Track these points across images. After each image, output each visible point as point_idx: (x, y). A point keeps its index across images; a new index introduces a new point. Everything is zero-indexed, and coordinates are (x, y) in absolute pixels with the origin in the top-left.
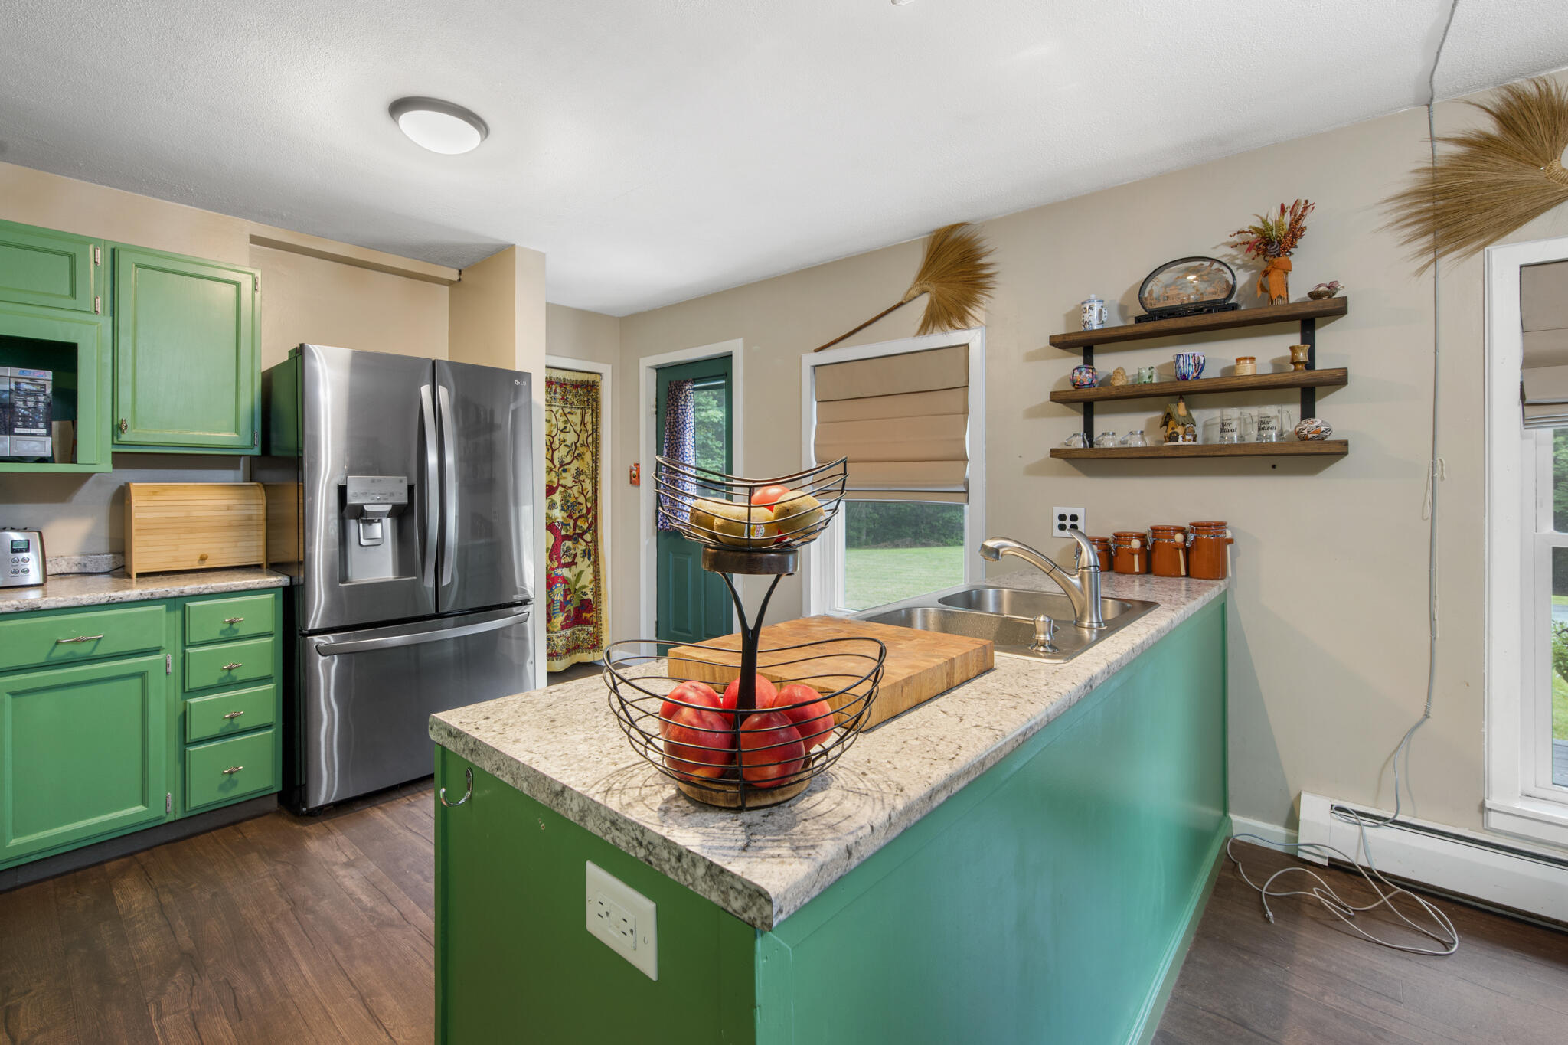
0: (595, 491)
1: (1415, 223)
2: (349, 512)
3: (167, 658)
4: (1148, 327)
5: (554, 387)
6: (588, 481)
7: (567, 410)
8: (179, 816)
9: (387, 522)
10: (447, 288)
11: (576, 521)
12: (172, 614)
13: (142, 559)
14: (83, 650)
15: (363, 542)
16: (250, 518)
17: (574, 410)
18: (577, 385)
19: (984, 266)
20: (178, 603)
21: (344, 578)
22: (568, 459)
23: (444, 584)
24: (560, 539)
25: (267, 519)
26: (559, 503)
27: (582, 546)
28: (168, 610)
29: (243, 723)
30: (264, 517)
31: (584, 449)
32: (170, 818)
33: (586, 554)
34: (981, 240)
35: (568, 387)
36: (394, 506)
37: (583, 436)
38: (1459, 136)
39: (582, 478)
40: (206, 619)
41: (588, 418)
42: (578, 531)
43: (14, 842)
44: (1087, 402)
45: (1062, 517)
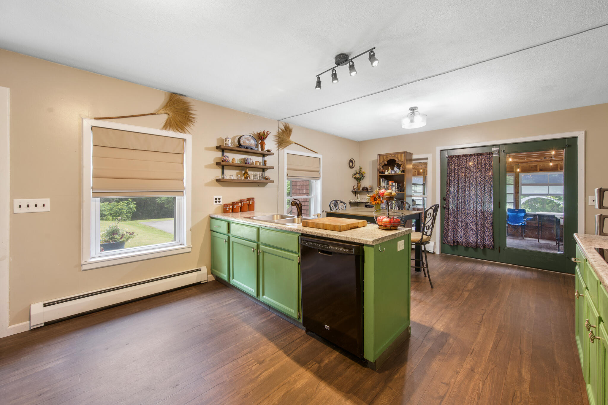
1: (277, 141)
38: (281, 128)
44: (222, 165)
45: (216, 199)
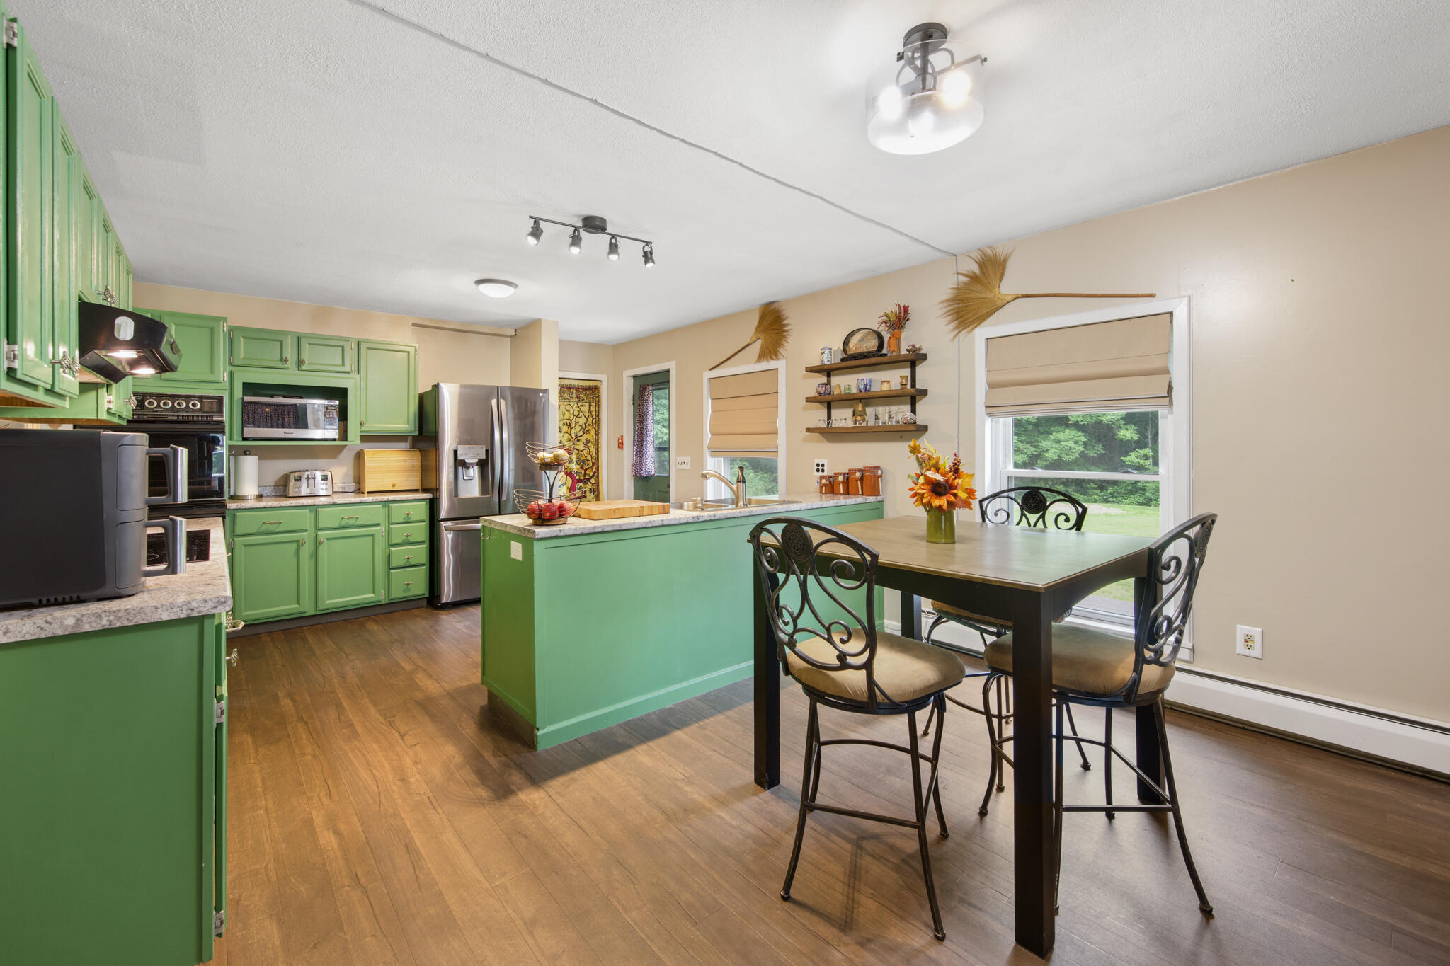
0: (597, 453)
1: (950, 315)
2: (459, 463)
3: (382, 528)
4: (845, 364)
5: (572, 390)
6: (592, 446)
7: (580, 404)
8: (387, 602)
9: (476, 468)
10: (509, 339)
11: (586, 470)
12: (384, 509)
13: (370, 485)
14: (351, 522)
15: (465, 478)
16: (413, 466)
17: (584, 404)
18: (586, 389)
19: (785, 325)
20: (387, 504)
21: (456, 495)
22: (581, 433)
23: (503, 500)
24: (575, 481)
25: (421, 467)
26: (575, 460)
27: (589, 486)
28: (383, 507)
29: (413, 562)
30: (420, 466)
31: (590, 427)
32: (383, 602)
33: (592, 491)
34: (784, 310)
35: (580, 390)
36: (479, 460)
37: (590, 419)
38: (966, 273)
39: (589, 445)
40: (399, 511)
41: (593, 408)
42: (587, 477)
43: (328, 602)
44: (829, 402)
45: (823, 465)
